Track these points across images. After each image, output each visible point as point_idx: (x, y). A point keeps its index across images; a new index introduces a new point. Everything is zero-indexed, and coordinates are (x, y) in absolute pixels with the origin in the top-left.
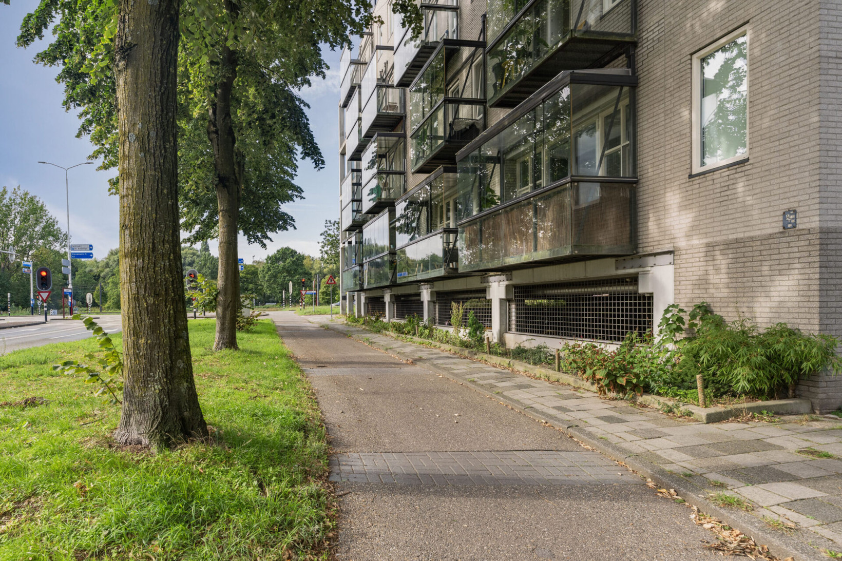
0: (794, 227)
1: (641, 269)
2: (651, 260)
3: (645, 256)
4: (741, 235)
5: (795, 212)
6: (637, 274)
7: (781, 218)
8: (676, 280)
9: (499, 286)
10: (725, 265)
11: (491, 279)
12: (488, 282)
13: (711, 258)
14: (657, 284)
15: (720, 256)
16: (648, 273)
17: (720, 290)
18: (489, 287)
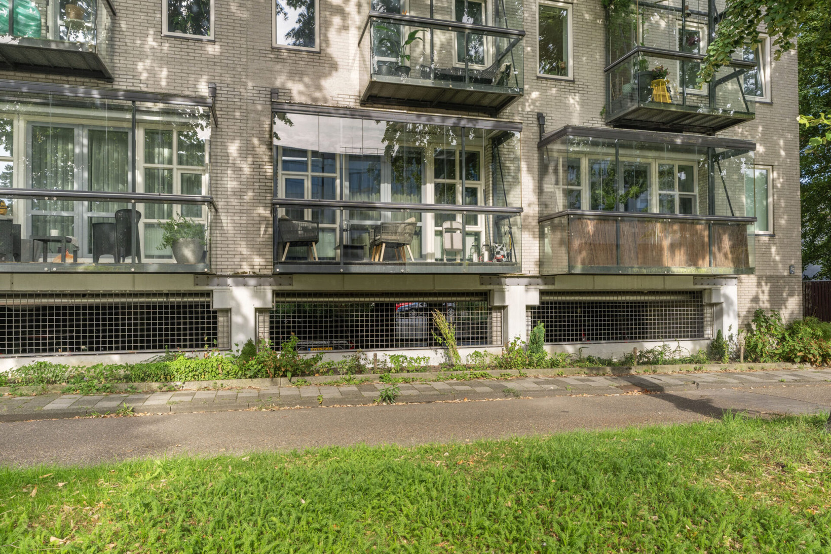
0: (794, 273)
1: (714, 287)
2: (723, 282)
3: (718, 278)
4: (772, 274)
5: (794, 267)
7: (789, 268)
8: (739, 296)
9: (527, 291)
10: (766, 288)
11: (507, 281)
12: (500, 284)
13: (759, 285)
14: (727, 298)
15: (763, 284)
16: (718, 290)
17: (763, 302)
18: (502, 292)
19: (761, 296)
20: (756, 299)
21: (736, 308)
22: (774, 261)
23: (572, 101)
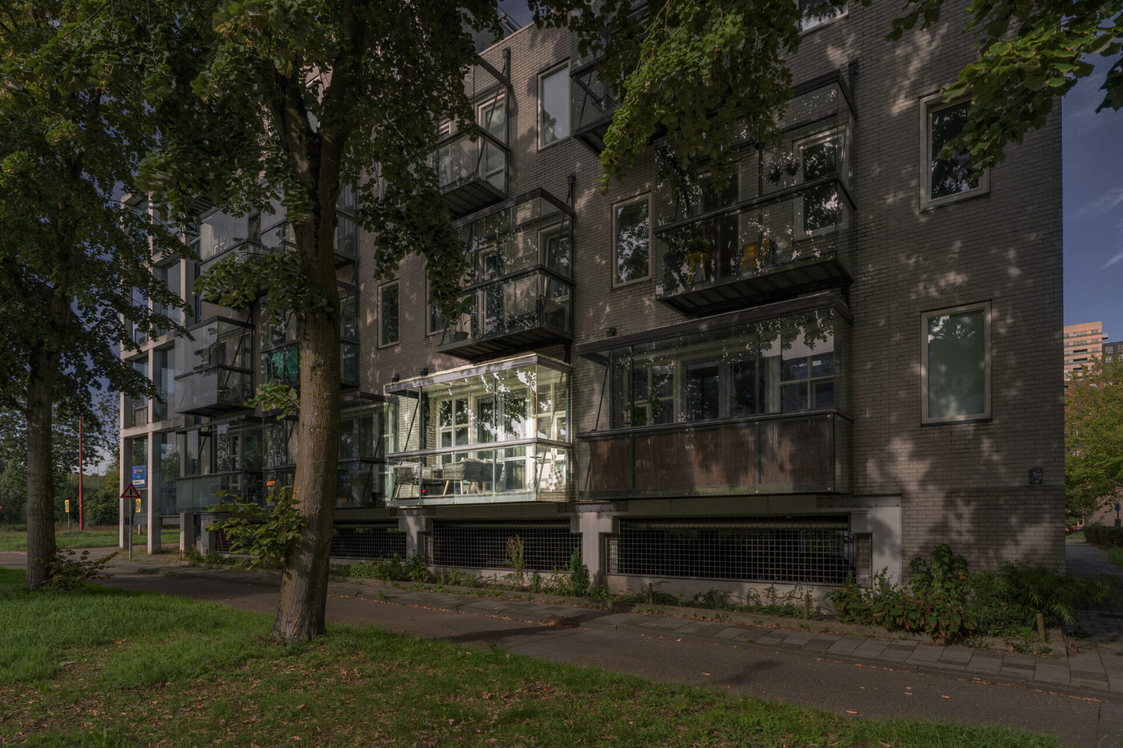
0: (1041, 482)
1: (855, 509)
2: (872, 501)
3: (861, 496)
4: (984, 485)
5: (1041, 471)
6: (850, 513)
7: (1027, 474)
8: (905, 522)
9: (599, 517)
10: (966, 511)
11: (581, 508)
12: (575, 511)
13: (949, 503)
14: (879, 525)
15: (960, 502)
16: (864, 514)
17: (960, 533)
18: (577, 518)
19: (954, 524)
20: (942, 528)
21: (898, 541)
22: (989, 463)
23: (648, 303)
